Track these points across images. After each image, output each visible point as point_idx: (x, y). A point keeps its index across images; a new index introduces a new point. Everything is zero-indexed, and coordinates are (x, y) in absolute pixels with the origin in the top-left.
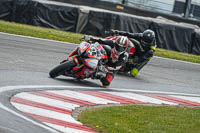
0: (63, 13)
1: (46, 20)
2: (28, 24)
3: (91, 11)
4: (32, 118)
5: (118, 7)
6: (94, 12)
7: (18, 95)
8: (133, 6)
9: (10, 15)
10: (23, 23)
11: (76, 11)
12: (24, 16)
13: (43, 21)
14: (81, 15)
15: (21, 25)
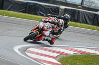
0: (51, 9)
1: (43, 13)
2: (34, 14)
3: (65, 9)
4: (36, 60)
5: (79, 6)
6: (67, 9)
7: (29, 49)
8: (86, 6)
9: (25, 10)
10: (32, 14)
11: (58, 8)
12: (32, 11)
13: (42, 13)
14: (60, 10)
15: (31, 15)
